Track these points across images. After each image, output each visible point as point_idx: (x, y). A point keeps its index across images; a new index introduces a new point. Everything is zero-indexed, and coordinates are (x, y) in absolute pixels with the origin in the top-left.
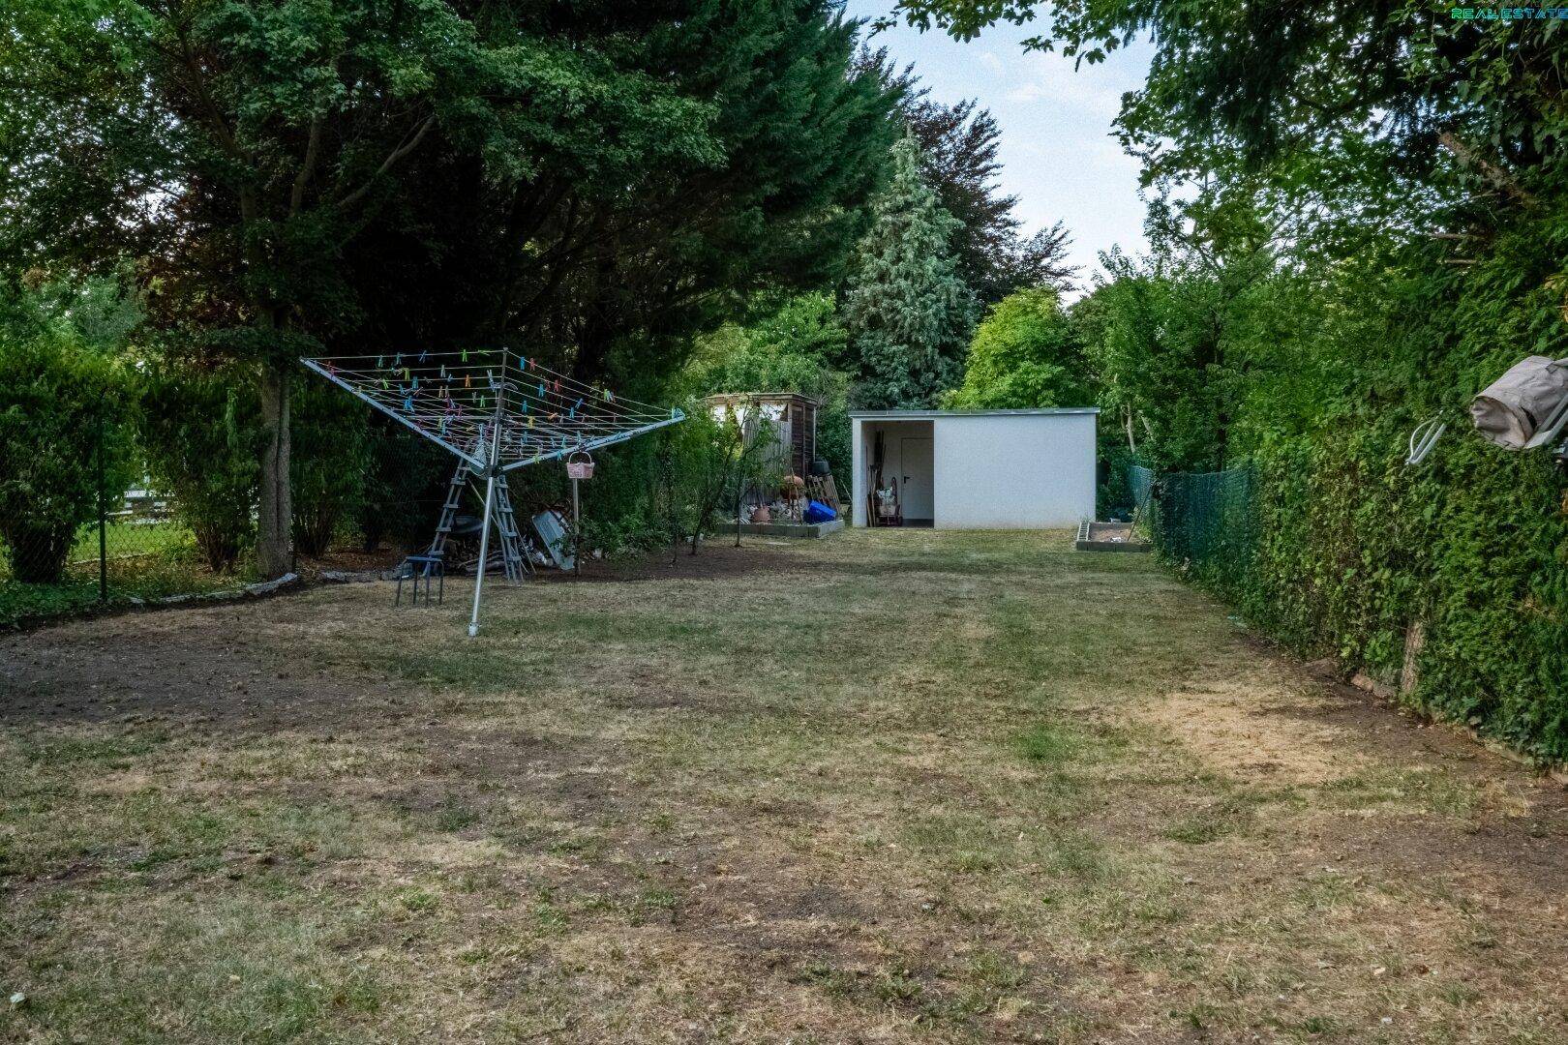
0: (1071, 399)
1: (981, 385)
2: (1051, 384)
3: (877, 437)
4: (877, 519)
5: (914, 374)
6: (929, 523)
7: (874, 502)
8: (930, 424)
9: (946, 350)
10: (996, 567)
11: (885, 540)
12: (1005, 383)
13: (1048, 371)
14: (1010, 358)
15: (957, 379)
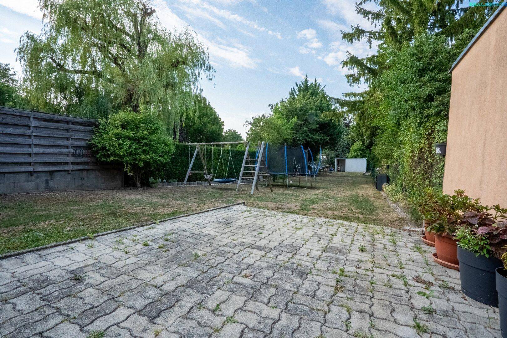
0: (363, 157)
1: (351, 154)
2: (361, 154)
3: (338, 161)
4: (338, 171)
5: (342, 151)
6: (344, 171)
7: (338, 169)
8: (345, 160)
9: (347, 148)
10: (353, 177)
11: (339, 173)
12: (355, 154)
13: (361, 152)
14: (356, 150)
15: (349, 152)
